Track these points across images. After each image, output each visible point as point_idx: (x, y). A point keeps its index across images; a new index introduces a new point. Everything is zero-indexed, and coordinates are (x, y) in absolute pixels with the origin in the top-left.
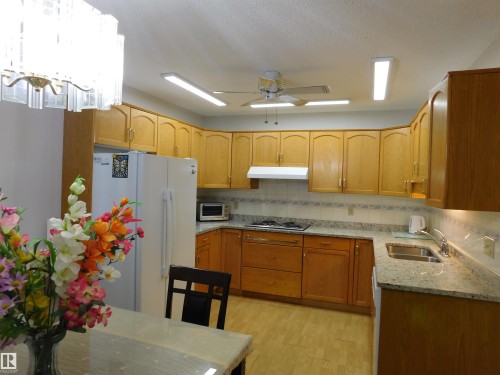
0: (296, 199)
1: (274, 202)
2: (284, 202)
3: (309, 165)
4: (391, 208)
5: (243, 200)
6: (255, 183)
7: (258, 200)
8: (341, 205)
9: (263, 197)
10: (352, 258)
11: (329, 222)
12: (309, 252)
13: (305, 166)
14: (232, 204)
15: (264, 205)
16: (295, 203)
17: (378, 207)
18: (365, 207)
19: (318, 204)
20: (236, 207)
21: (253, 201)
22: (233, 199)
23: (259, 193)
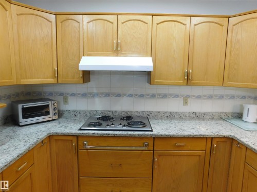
0: (131, 91)
1: (108, 95)
2: (119, 95)
3: (152, 53)
4: (221, 97)
5: (73, 95)
6: (87, 75)
7: (90, 94)
8: (176, 96)
9: (95, 91)
10: (208, 158)
11: (165, 113)
12: (160, 155)
13: (146, 56)
14: (61, 99)
15: (97, 99)
16: (131, 96)
17: (210, 97)
18: (199, 97)
19: (153, 96)
20: (66, 102)
21: (84, 95)
22: (62, 94)
23: (92, 86)
